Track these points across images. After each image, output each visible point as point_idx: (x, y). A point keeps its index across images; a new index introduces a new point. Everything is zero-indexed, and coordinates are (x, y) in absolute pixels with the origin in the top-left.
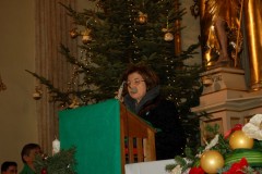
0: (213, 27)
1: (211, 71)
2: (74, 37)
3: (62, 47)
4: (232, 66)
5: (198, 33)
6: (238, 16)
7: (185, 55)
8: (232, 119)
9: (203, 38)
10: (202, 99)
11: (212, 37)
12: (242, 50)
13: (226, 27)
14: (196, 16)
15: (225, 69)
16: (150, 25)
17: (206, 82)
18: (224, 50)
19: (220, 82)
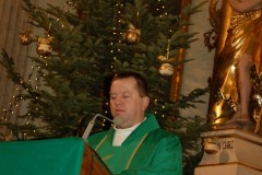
0: (233, 68)
1: (220, 133)
2: (26, 44)
3: (5, 55)
4: (251, 130)
5: (210, 74)
7: (184, 102)
9: (215, 83)
10: (197, 171)
11: (229, 82)
14: (210, 48)
17: (210, 147)
18: (244, 105)
19: (228, 151)
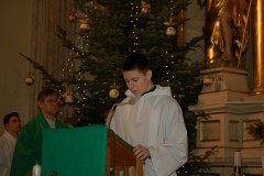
0: (218, 24)
1: (213, 70)
2: (72, 21)
3: (60, 29)
4: (235, 66)
5: (203, 24)
6: (245, 13)
7: (187, 48)
8: (231, 122)
10: (201, 97)
11: (216, 33)
12: (246, 49)
13: (231, 23)
14: (202, 6)
15: (227, 69)
16: (152, 16)
17: (207, 81)
19: (221, 82)
